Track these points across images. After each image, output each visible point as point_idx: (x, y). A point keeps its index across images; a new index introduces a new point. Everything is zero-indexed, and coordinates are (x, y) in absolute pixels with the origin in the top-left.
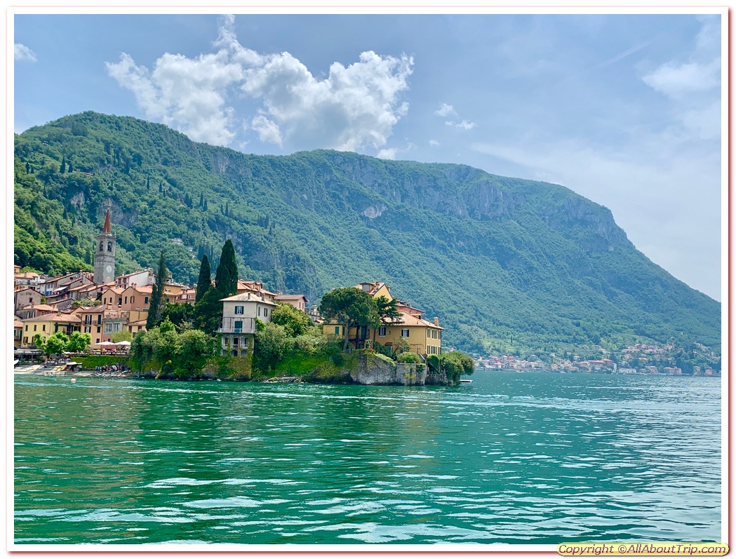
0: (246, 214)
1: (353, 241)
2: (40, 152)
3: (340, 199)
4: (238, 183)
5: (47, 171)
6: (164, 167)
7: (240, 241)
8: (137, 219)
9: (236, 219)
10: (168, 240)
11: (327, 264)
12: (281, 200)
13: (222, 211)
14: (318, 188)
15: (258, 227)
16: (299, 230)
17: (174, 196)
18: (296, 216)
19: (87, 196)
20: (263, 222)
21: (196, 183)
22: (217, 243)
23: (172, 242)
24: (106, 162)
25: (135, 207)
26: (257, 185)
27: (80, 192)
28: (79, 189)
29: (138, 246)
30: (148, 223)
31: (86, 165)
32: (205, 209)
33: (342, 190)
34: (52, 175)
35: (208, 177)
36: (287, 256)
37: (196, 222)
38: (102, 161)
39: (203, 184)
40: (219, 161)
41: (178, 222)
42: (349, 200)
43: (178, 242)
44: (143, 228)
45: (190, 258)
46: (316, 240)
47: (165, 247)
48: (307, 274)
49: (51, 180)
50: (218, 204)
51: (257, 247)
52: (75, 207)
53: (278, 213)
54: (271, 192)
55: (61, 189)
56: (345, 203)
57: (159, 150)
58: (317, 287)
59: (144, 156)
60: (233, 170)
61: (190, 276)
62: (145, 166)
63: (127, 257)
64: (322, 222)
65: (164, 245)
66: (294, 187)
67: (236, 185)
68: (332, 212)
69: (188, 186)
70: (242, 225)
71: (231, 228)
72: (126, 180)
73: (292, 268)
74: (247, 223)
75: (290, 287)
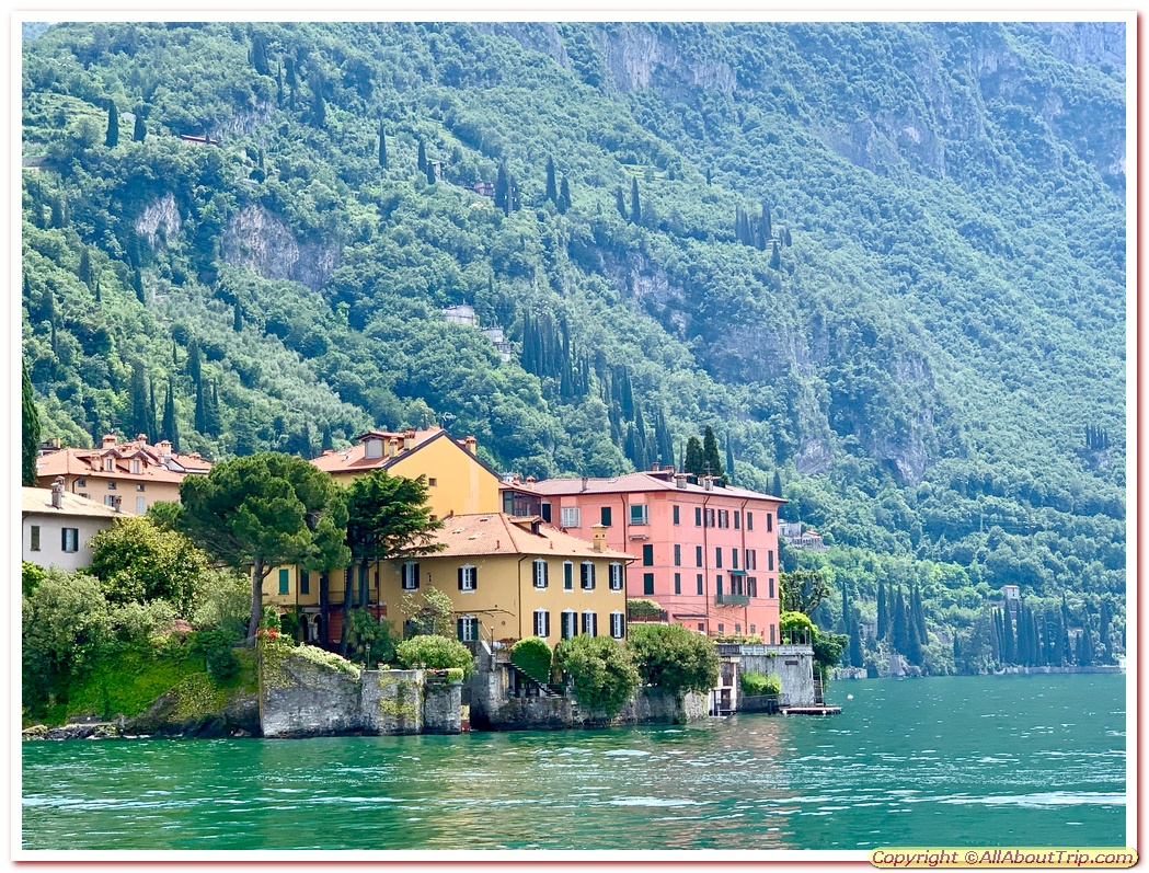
0: (698, 209)
1: (1080, 263)
2: (56, 90)
3: (1034, 128)
4: (690, 114)
5: (68, 145)
6: (443, 92)
7: (679, 294)
8: (340, 259)
9: (664, 227)
10: (430, 311)
11: (985, 344)
12: (830, 154)
13: (620, 207)
14: (956, 102)
15: (739, 247)
16: (890, 242)
17: (466, 178)
18: (880, 200)
19: (186, 206)
20: (752, 232)
21: (546, 130)
22: (598, 308)
23: (443, 317)
24: (253, 99)
25: (333, 222)
26: (753, 112)
27: (162, 195)
28: (160, 188)
29: (338, 341)
30: (372, 268)
31: (195, 113)
32: (563, 205)
33: (1041, 98)
34: (80, 156)
35: (585, 107)
36: (832, 331)
37: (521, 249)
38: (241, 97)
39: (568, 130)
40: (626, 54)
41: (464, 256)
42: (1065, 127)
43: (463, 316)
44: (358, 283)
45: (496, 363)
46: (948, 269)
47: (420, 336)
48: (902, 383)
49: (78, 169)
50: (612, 186)
51: (734, 311)
52: (151, 239)
53: (822, 196)
54: (800, 130)
55: (106, 193)
56: (1050, 139)
57: (433, 43)
58: (936, 421)
59: (380, 66)
60: (674, 74)
61: (492, 416)
62: (383, 95)
63: (299, 374)
64: (971, 211)
65: (413, 331)
66: (874, 107)
67: (686, 122)
68: (1005, 175)
69: (515, 140)
70: (684, 246)
71: (647, 256)
72: (314, 144)
73: (850, 367)
74: (701, 236)
75: (843, 429)
